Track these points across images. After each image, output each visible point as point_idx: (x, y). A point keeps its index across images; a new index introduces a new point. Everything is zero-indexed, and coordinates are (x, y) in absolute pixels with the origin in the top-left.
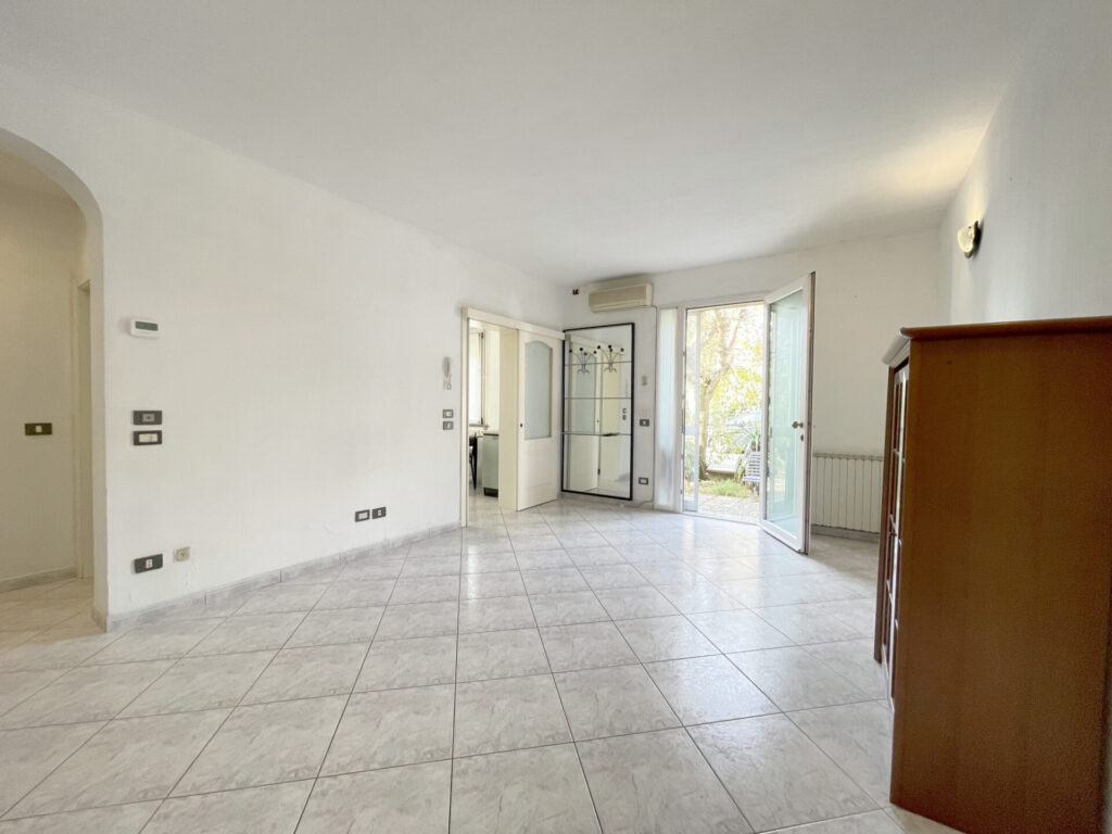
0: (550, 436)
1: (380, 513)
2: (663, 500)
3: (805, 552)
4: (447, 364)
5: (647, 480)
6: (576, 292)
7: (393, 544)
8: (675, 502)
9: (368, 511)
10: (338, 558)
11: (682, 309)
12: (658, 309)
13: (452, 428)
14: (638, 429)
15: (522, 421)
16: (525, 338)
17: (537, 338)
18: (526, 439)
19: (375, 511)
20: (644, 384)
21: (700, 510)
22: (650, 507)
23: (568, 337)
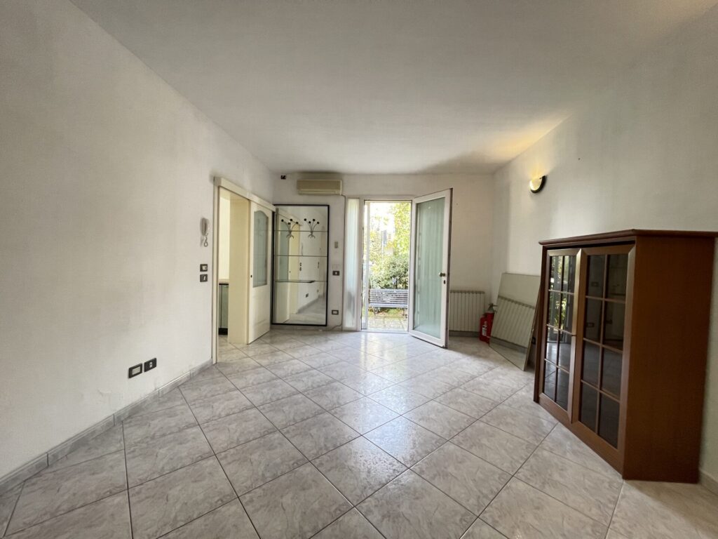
0: (266, 284)
1: (150, 365)
2: (349, 323)
3: (446, 347)
4: (204, 225)
5: (338, 311)
6: (283, 178)
7: (162, 392)
8: (357, 325)
9: (141, 365)
10: (111, 419)
11: (363, 200)
12: (346, 198)
13: (206, 280)
14: (332, 277)
15: (252, 273)
16: (254, 208)
17: (262, 209)
18: (254, 286)
19: (147, 364)
20: (336, 247)
21: (369, 328)
22: (340, 329)
23: (277, 210)
